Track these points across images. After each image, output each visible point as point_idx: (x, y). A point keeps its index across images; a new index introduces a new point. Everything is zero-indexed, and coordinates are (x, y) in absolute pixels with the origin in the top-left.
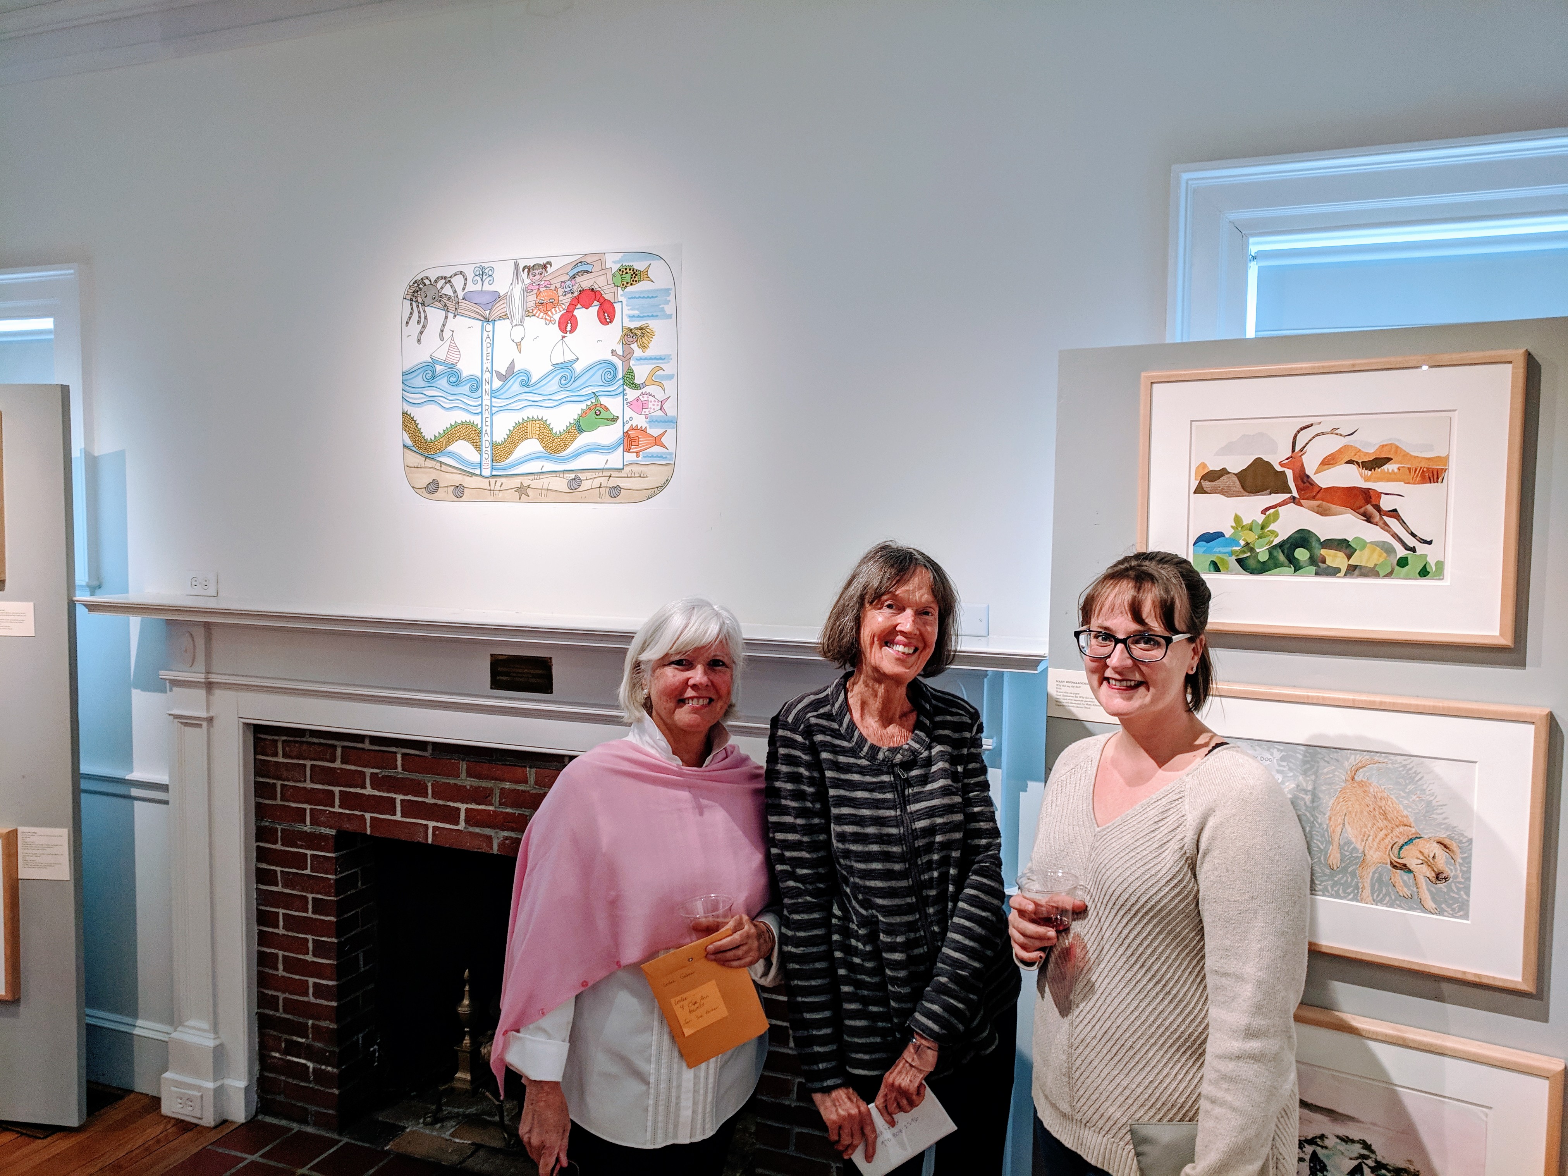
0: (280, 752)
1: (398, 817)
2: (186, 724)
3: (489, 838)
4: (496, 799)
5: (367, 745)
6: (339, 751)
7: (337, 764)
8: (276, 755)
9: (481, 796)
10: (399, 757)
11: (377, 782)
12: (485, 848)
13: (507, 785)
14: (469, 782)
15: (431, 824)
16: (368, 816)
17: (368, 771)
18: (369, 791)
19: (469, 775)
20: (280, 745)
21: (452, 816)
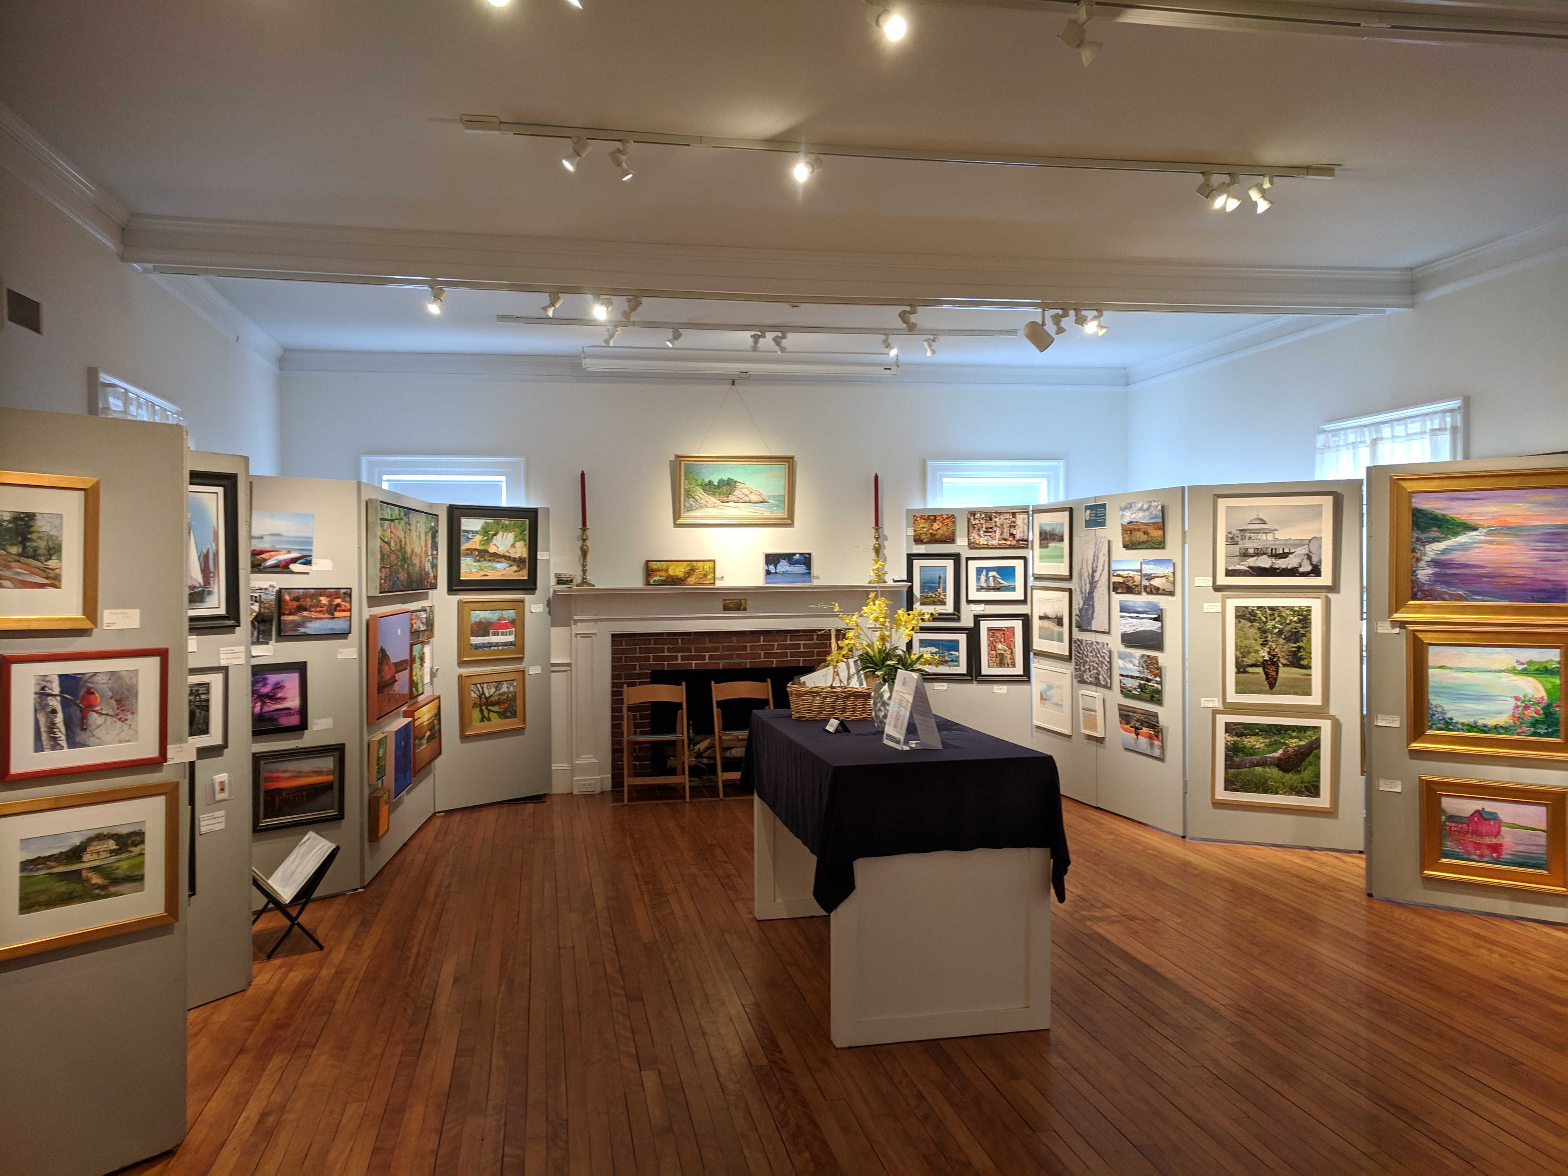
0: (624, 644)
1: (680, 661)
2: (582, 637)
3: (719, 663)
4: (721, 650)
5: (665, 637)
6: (652, 640)
7: (652, 646)
8: (622, 645)
9: (716, 649)
10: (680, 640)
11: (669, 650)
12: (717, 668)
13: (725, 644)
14: (710, 645)
15: (694, 662)
16: (666, 663)
17: (666, 647)
18: (666, 654)
19: (710, 642)
20: (624, 642)
21: (704, 658)
